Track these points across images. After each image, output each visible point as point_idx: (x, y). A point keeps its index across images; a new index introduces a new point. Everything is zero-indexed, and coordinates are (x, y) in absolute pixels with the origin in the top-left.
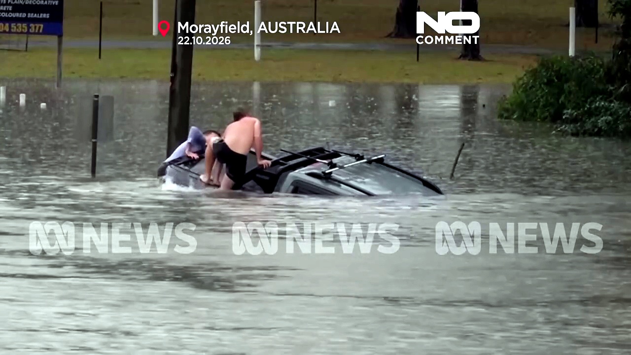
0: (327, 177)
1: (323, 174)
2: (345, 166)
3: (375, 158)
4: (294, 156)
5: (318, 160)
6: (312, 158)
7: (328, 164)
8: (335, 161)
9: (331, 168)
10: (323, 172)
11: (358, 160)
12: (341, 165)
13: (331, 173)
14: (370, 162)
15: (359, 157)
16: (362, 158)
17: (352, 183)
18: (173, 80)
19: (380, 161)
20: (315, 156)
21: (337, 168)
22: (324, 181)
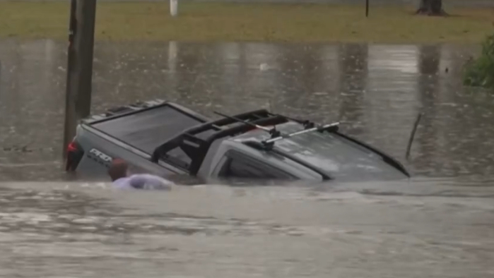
0: (267, 148)
1: (262, 144)
2: (291, 135)
3: (327, 126)
4: (229, 121)
5: (258, 126)
6: (251, 123)
7: (271, 132)
8: (278, 127)
9: (273, 137)
10: (264, 142)
11: (306, 128)
12: (285, 133)
13: (273, 143)
14: (321, 130)
15: (308, 124)
16: (312, 125)
17: (298, 156)
18: (72, 38)
19: (333, 130)
20: (255, 121)
21: (281, 138)
22: (264, 152)
